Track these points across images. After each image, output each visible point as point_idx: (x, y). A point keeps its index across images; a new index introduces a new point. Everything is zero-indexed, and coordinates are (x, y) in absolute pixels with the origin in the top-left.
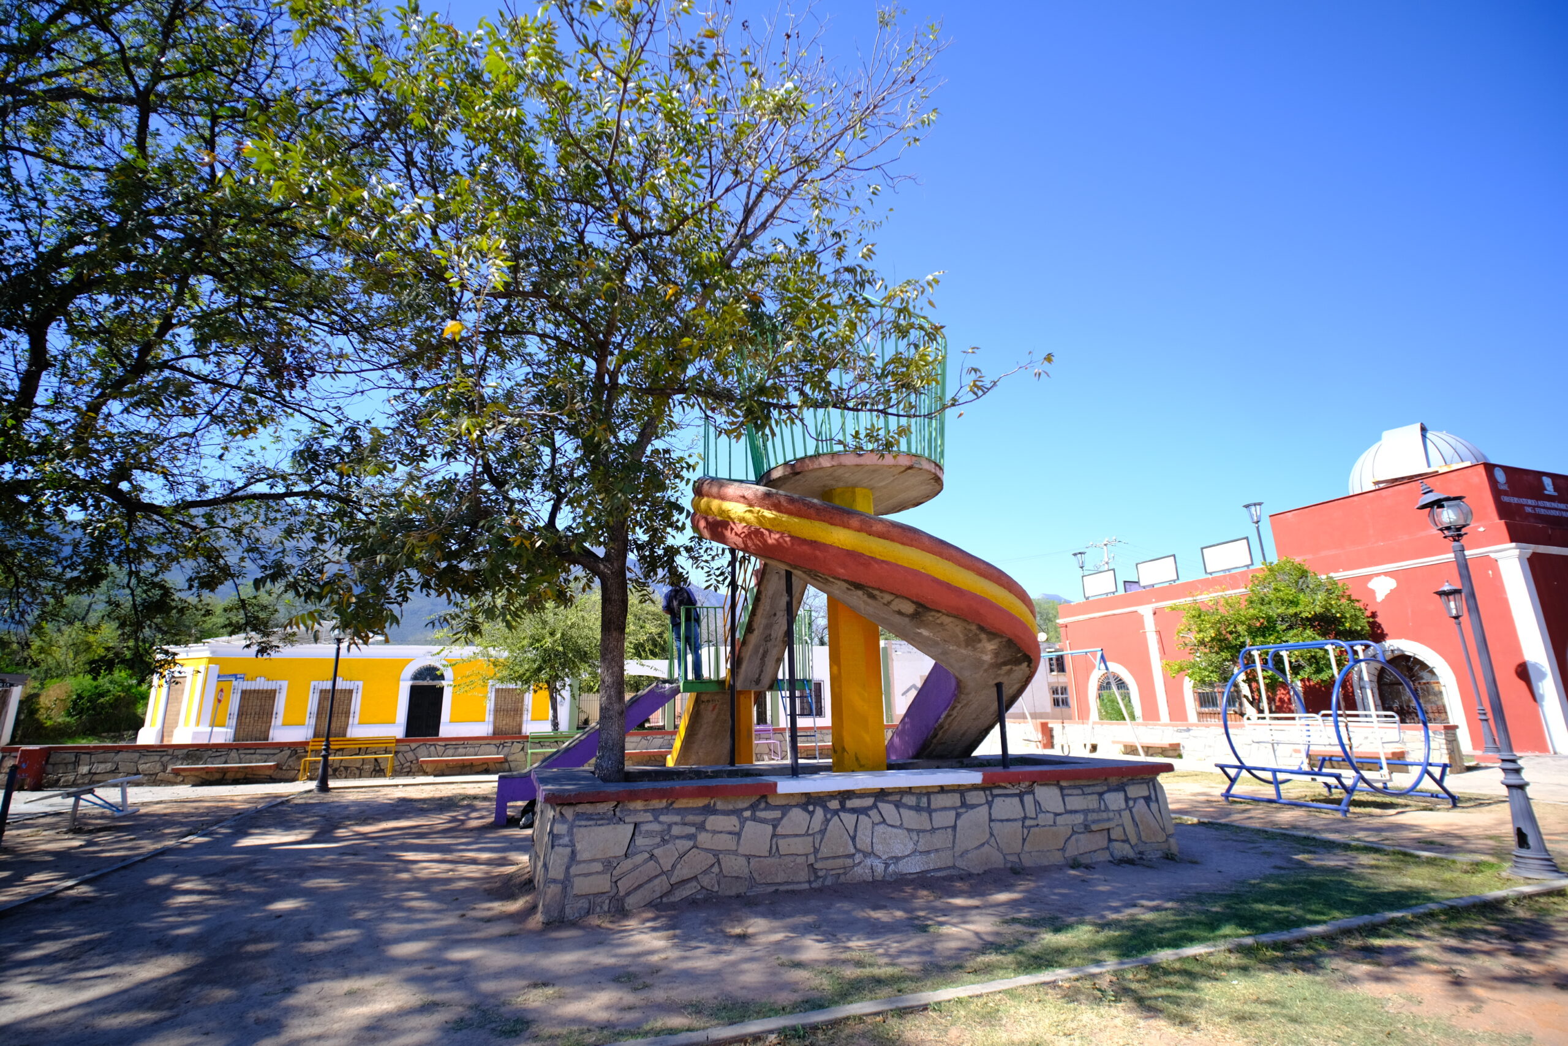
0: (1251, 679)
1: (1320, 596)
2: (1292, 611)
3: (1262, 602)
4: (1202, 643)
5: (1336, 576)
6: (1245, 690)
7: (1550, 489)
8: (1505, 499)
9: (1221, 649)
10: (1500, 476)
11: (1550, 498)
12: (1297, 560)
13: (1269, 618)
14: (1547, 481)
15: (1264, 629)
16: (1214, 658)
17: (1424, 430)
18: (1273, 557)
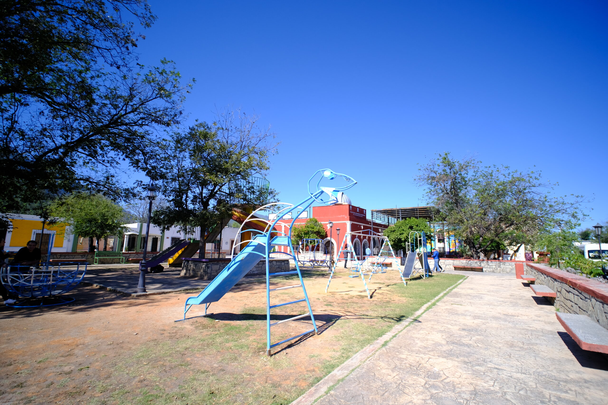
0: (303, 244)
1: (318, 227)
2: (312, 230)
3: (308, 227)
4: (294, 235)
5: (322, 223)
6: (301, 246)
7: (358, 211)
8: (351, 212)
9: (298, 237)
10: (351, 207)
11: (358, 212)
12: (316, 218)
13: (308, 231)
14: (358, 209)
15: (307, 233)
16: (296, 239)
17: (343, 194)
18: (311, 217)
